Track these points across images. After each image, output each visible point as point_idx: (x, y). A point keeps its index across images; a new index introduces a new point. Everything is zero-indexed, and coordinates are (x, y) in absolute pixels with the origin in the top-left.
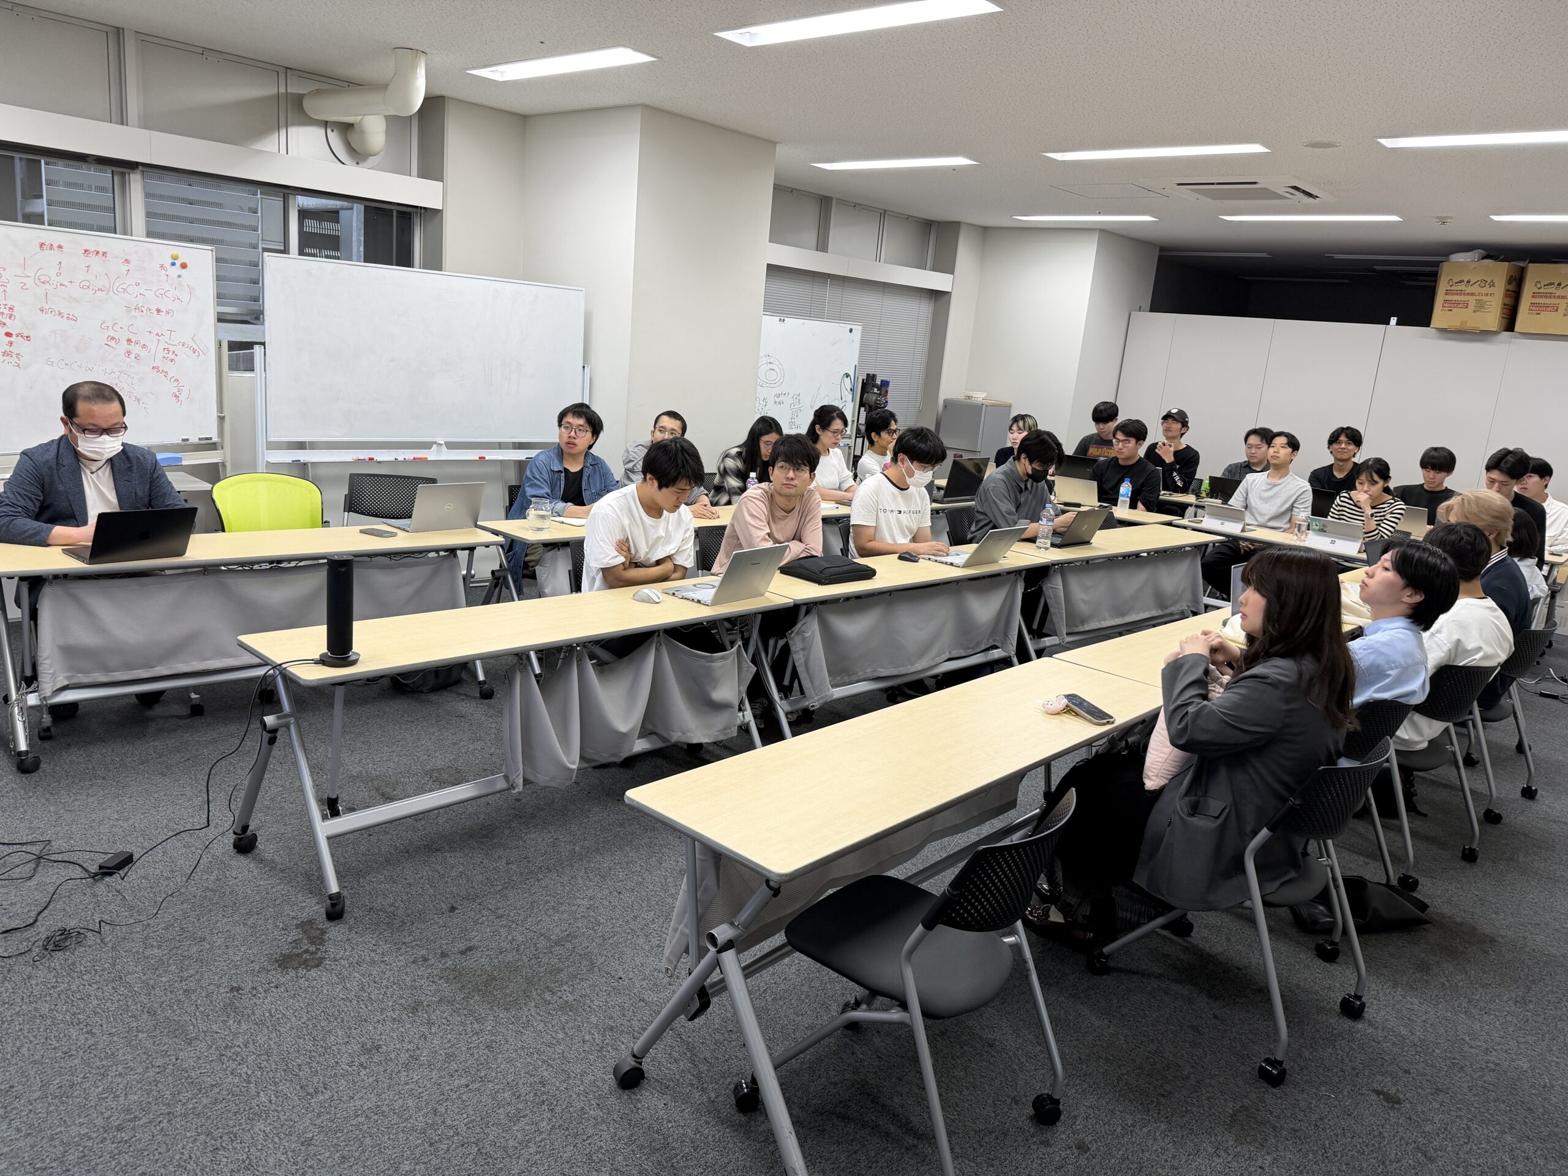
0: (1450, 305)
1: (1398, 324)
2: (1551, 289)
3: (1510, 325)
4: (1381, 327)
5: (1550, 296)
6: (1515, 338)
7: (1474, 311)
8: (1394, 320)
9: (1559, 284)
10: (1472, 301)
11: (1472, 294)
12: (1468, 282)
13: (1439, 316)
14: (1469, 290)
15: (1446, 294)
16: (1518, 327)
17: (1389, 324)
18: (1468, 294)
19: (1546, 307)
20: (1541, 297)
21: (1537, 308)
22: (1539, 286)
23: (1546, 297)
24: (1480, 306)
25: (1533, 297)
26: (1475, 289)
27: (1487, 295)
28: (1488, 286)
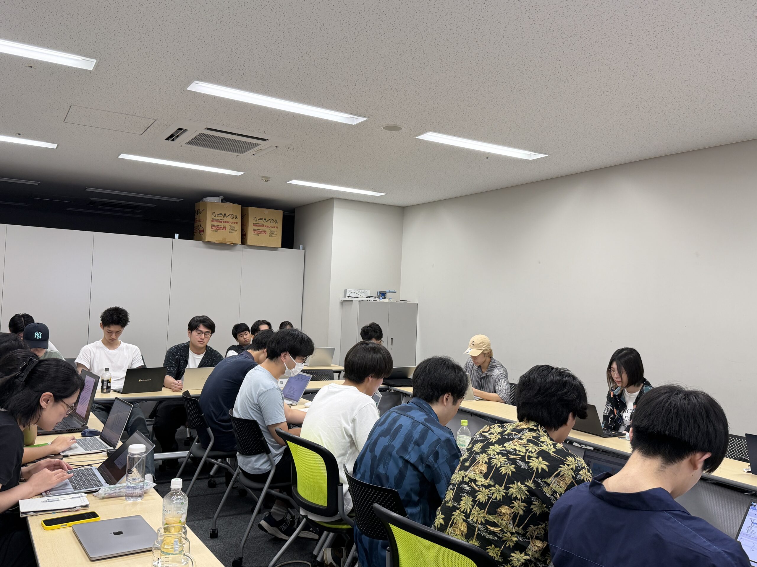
0: (217, 228)
1: (180, 238)
2: (262, 222)
3: (244, 241)
4: (170, 240)
5: (262, 225)
6: (245, 248)
7: (230, 232)
8: (177, 236)
9: (265, 219)
10: (228, 226)
11: (228, 222)
12: (225, 215)
13: (210, 234)
14: (226, 219)
15: (212, 221)
16: (249, 242)
17: (174, 238)
18: (225, 222)
19: (261, 231)
20: (258, 226)
21: (257, 232)
22: (256, 220)
23: (260, 226)
24: (232, 229)
25: (254, 225)
26: (229, 219)
27: (235, 223)
28: (234, 218)
